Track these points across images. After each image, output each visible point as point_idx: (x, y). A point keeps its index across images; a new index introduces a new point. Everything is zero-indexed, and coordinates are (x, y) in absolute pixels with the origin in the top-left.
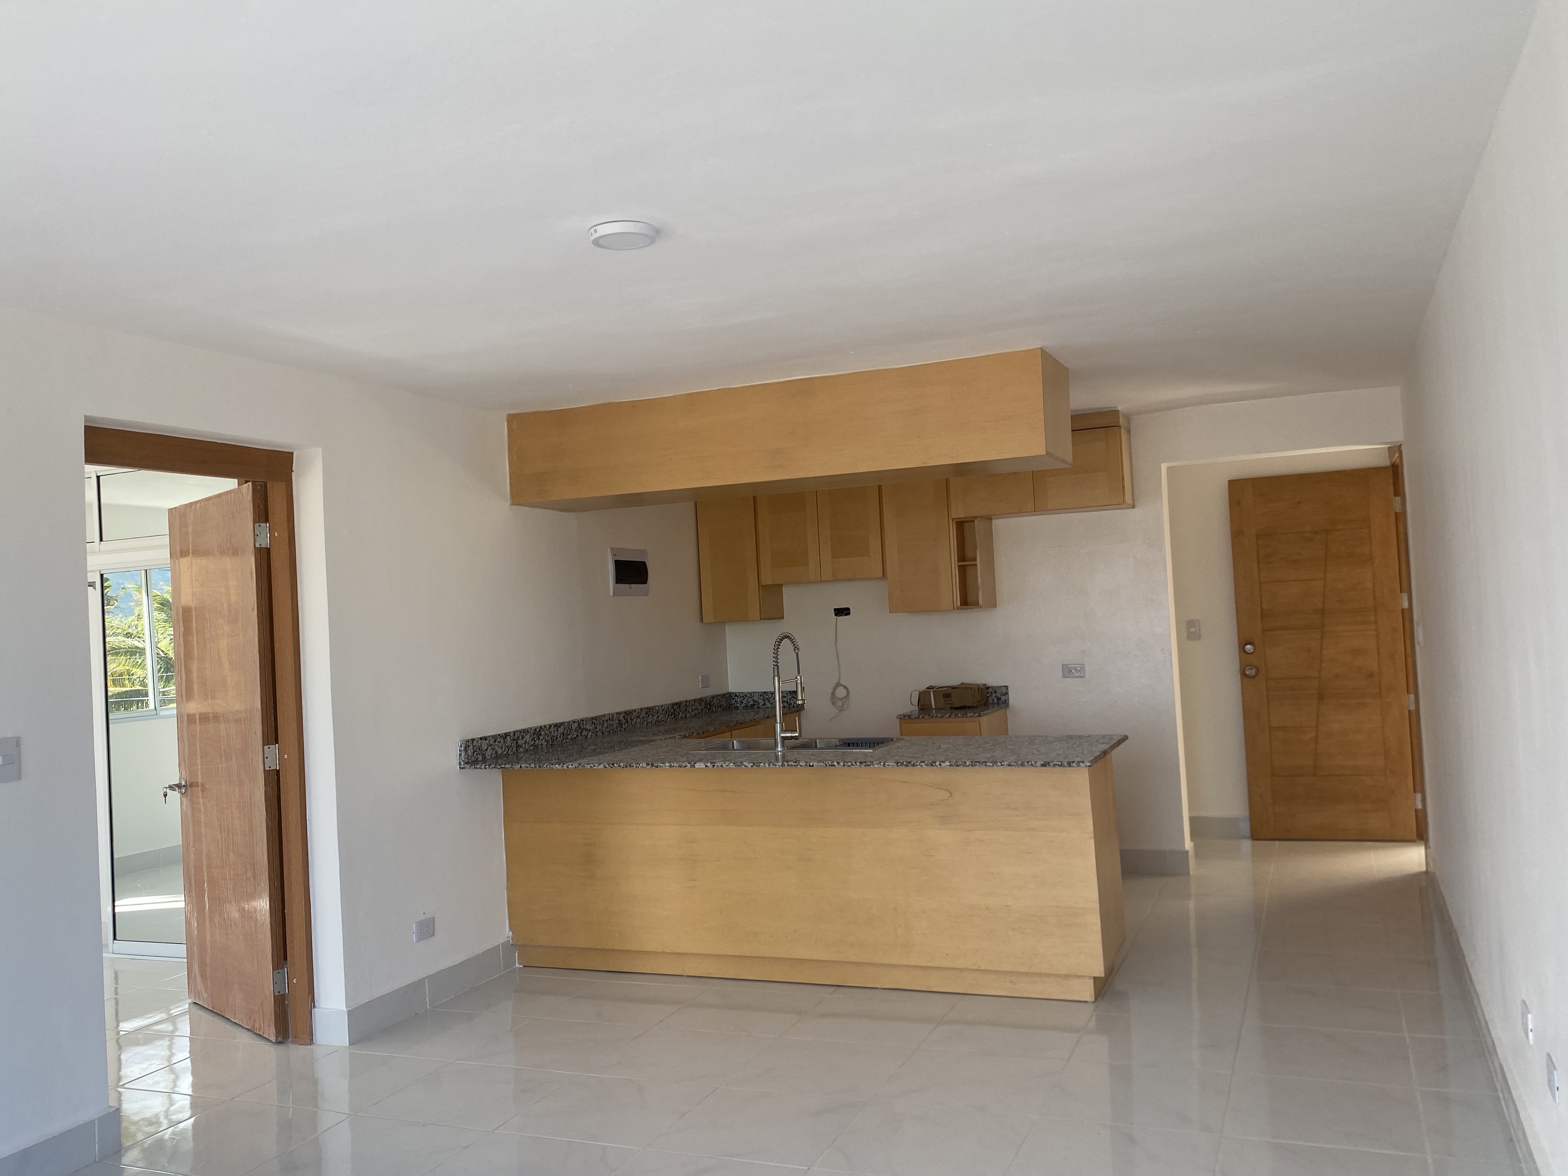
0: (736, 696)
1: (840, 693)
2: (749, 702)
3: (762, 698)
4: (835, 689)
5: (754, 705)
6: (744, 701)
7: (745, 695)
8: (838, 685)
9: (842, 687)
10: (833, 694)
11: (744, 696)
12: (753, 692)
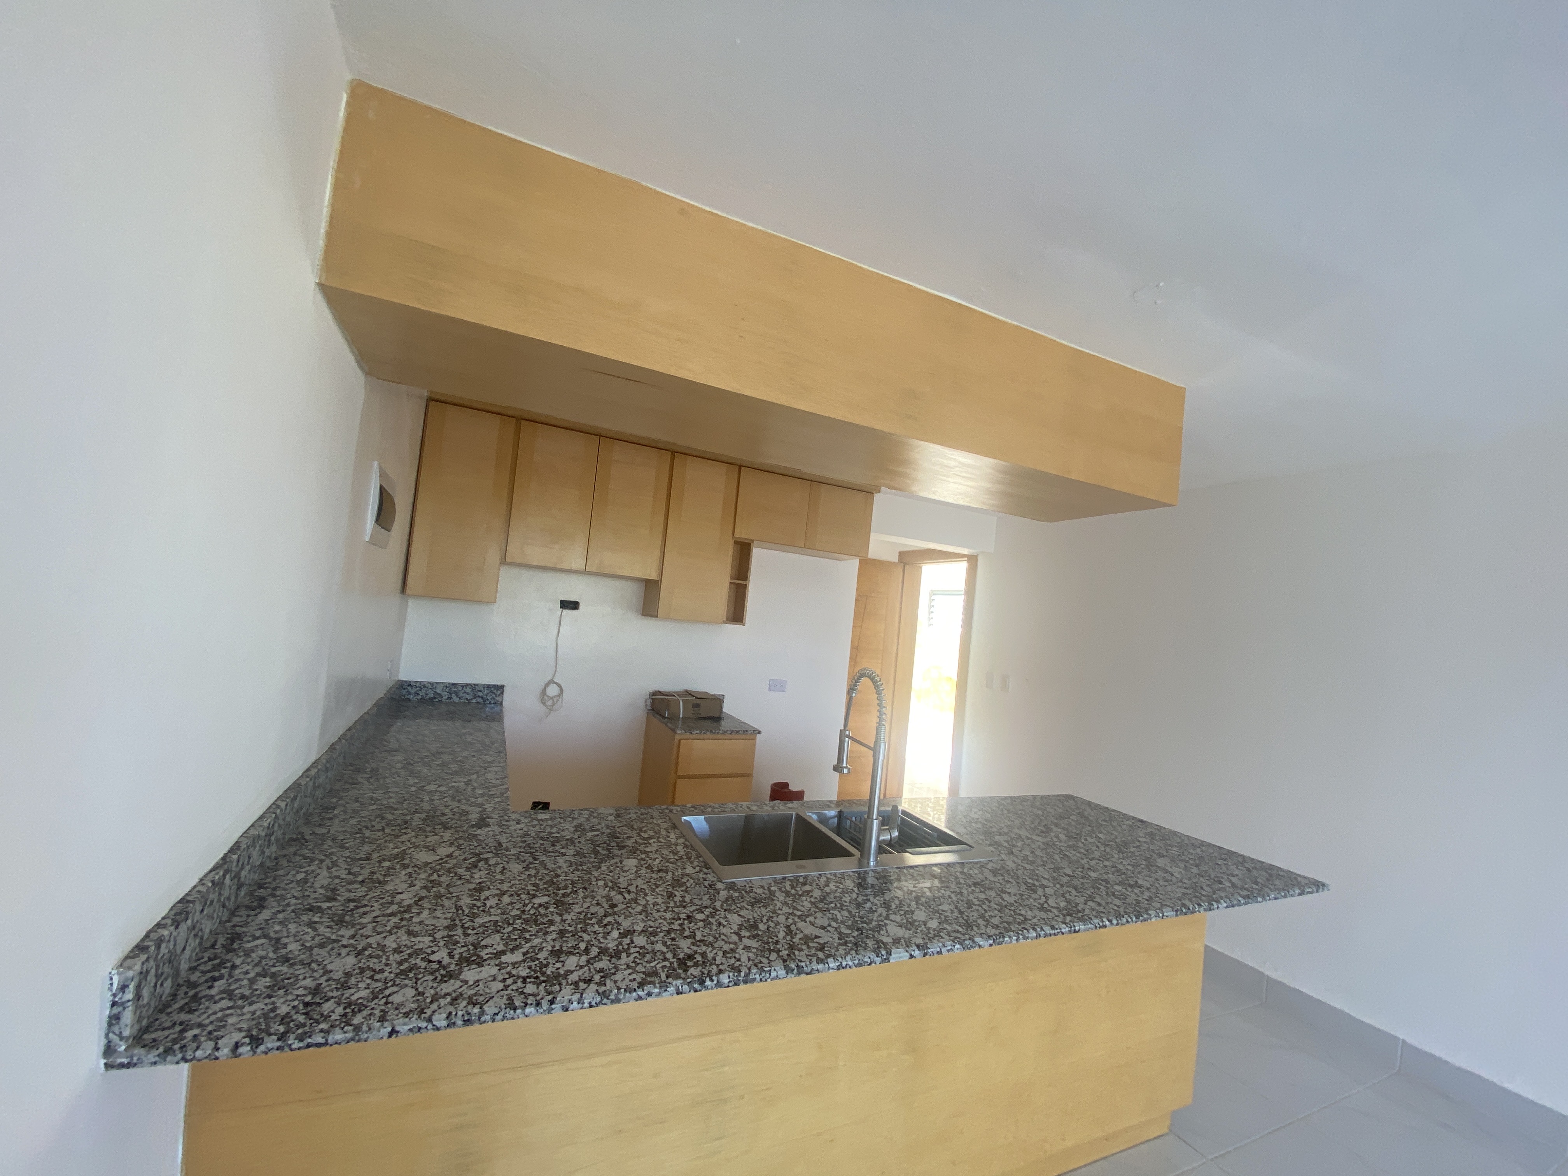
0: (410, 685)
1: (552, 691)
2: (427, 694)
3: (447, 690)
4: (547, 685)
5: (435, 698)
6: (421, 693)
7: (424, 686)
8: (552, 681)
9: (555, 685)
10: (544, 691)
11: (422, 686)
12: (436, 683)
